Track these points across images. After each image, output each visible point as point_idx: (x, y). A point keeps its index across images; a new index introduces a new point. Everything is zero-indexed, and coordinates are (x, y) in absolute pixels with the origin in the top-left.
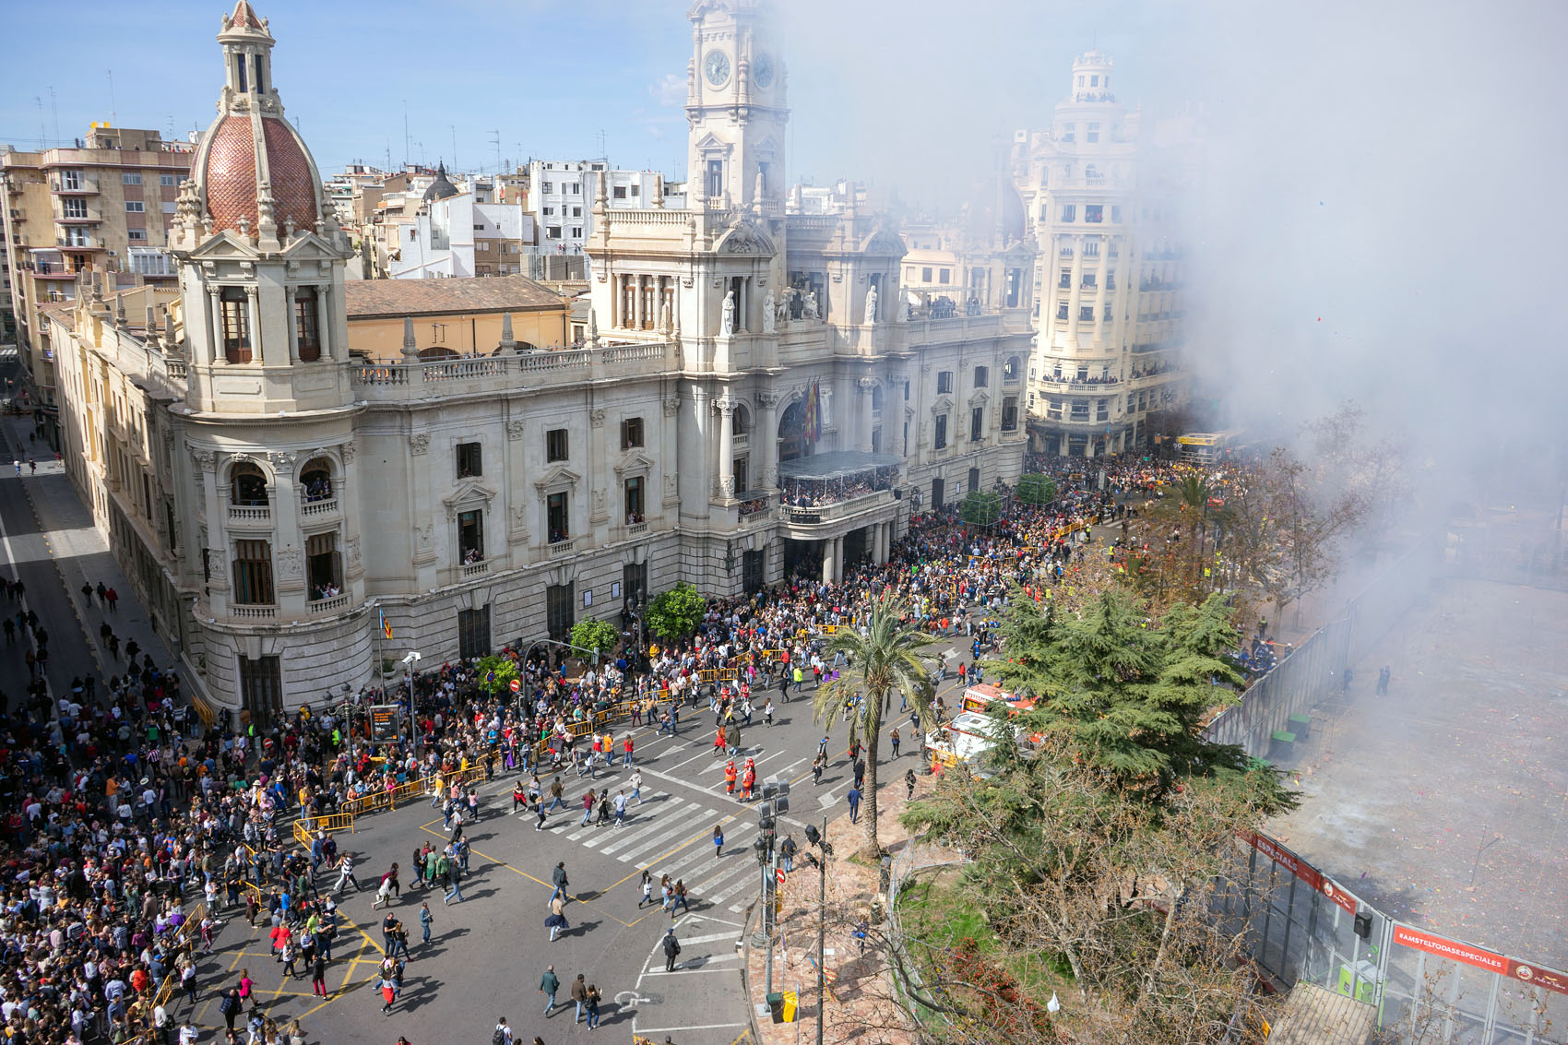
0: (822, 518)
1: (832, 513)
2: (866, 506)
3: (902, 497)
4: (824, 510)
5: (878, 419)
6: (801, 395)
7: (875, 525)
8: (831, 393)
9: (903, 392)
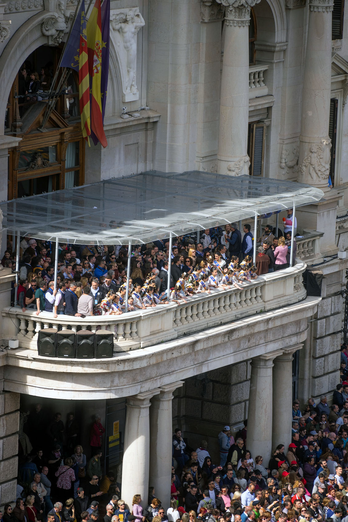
0: (120, 343)
1: (144, 329)
2: (231, 313)
3: (325, 292)
4: (125, 323)
5: (263, 90)
6: (62, 25)
7: (255, 362)
8: (141, 22)
9: (328, 17)
